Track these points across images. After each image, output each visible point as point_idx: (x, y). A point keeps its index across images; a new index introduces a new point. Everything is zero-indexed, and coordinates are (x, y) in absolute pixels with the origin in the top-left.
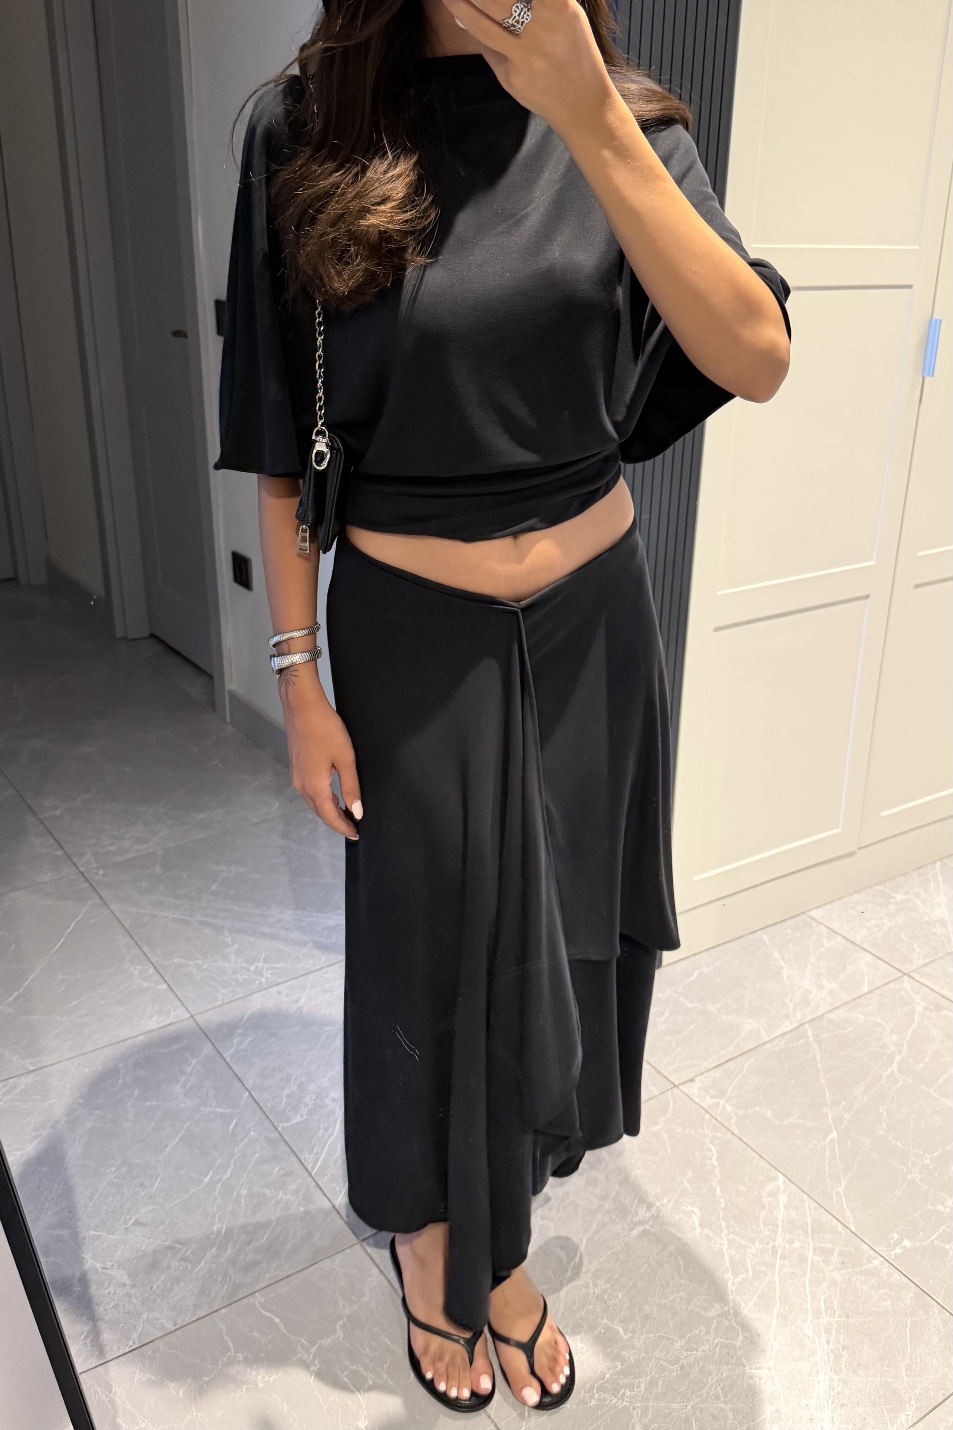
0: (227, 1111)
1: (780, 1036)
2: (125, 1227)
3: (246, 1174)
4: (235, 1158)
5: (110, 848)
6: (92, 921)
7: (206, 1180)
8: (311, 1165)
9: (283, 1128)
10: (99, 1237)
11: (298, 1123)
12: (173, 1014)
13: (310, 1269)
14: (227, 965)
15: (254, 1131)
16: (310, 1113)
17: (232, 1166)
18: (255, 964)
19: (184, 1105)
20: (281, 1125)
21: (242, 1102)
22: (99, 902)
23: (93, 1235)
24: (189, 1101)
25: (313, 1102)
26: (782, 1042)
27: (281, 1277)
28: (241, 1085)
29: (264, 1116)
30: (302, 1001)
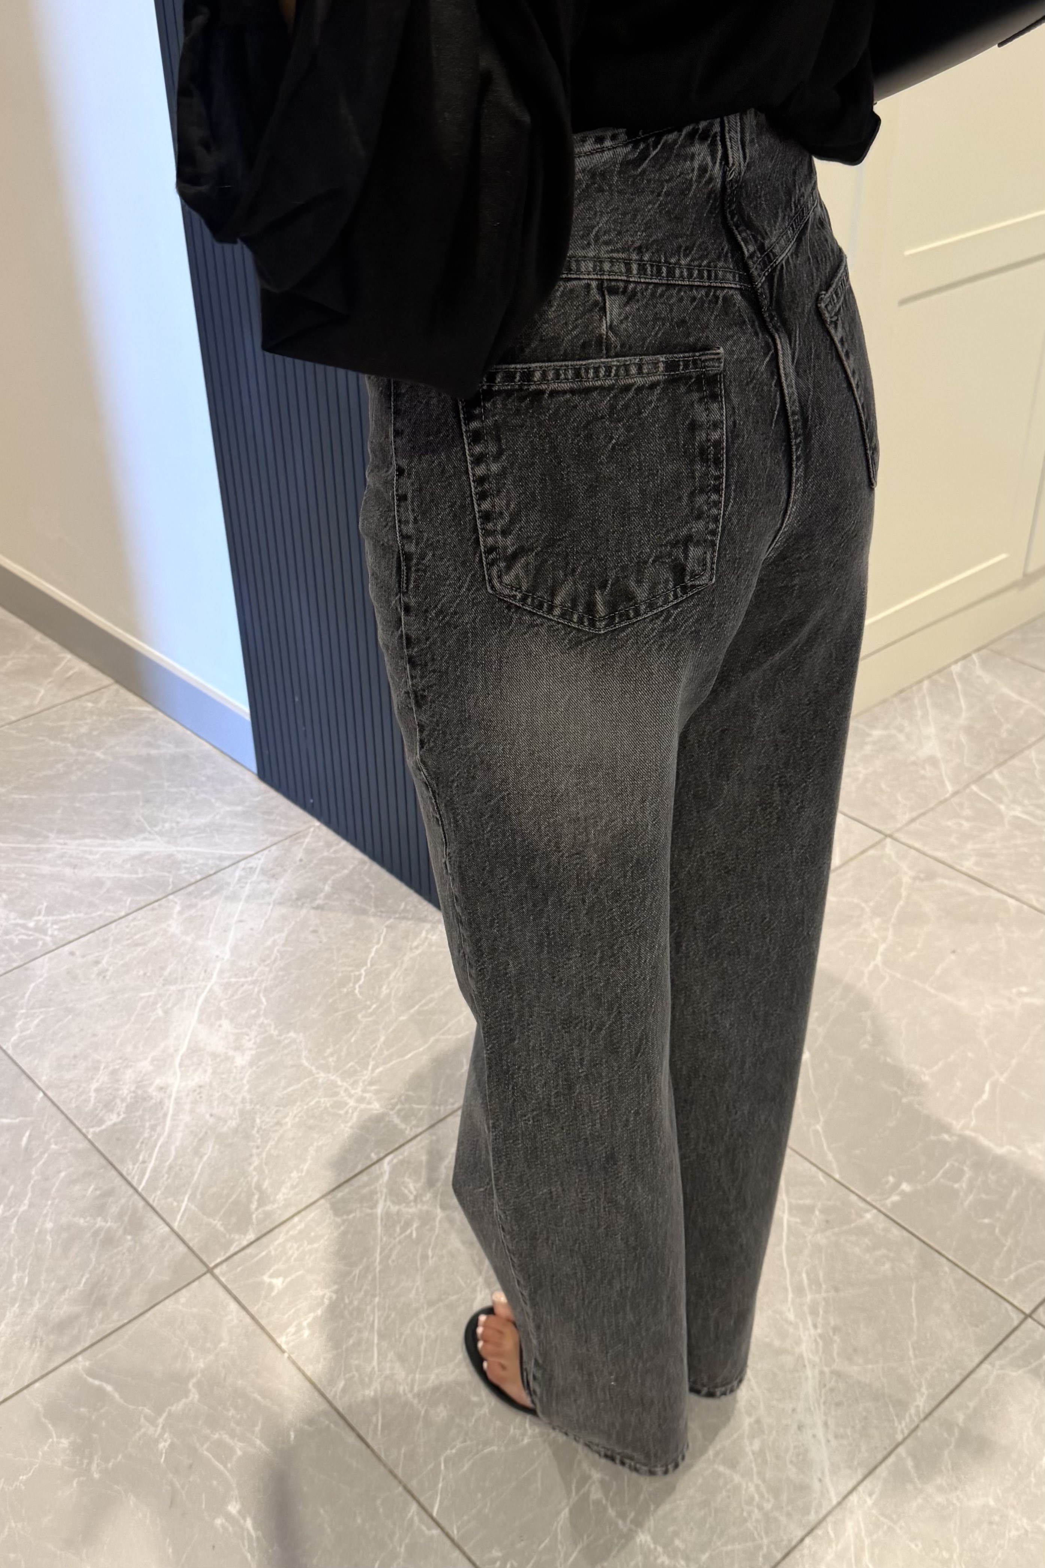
0: (16, 1121)
3: (49, 1202)
4: (31, 1182)
8: (136, 1177)
9: (94, 1134)
11: (115, 1124)
13: (148, 1315)
15: (55, 1144)
16: (130, 1109)
17: (29, 1195)
18: (36, 918)
20: (91, 1130)
21: (35, 1106)
25: (133, 1095)
27: (109, 1332)
28: (30, 1084)
29: (67, 1122)
30: (104, 962)
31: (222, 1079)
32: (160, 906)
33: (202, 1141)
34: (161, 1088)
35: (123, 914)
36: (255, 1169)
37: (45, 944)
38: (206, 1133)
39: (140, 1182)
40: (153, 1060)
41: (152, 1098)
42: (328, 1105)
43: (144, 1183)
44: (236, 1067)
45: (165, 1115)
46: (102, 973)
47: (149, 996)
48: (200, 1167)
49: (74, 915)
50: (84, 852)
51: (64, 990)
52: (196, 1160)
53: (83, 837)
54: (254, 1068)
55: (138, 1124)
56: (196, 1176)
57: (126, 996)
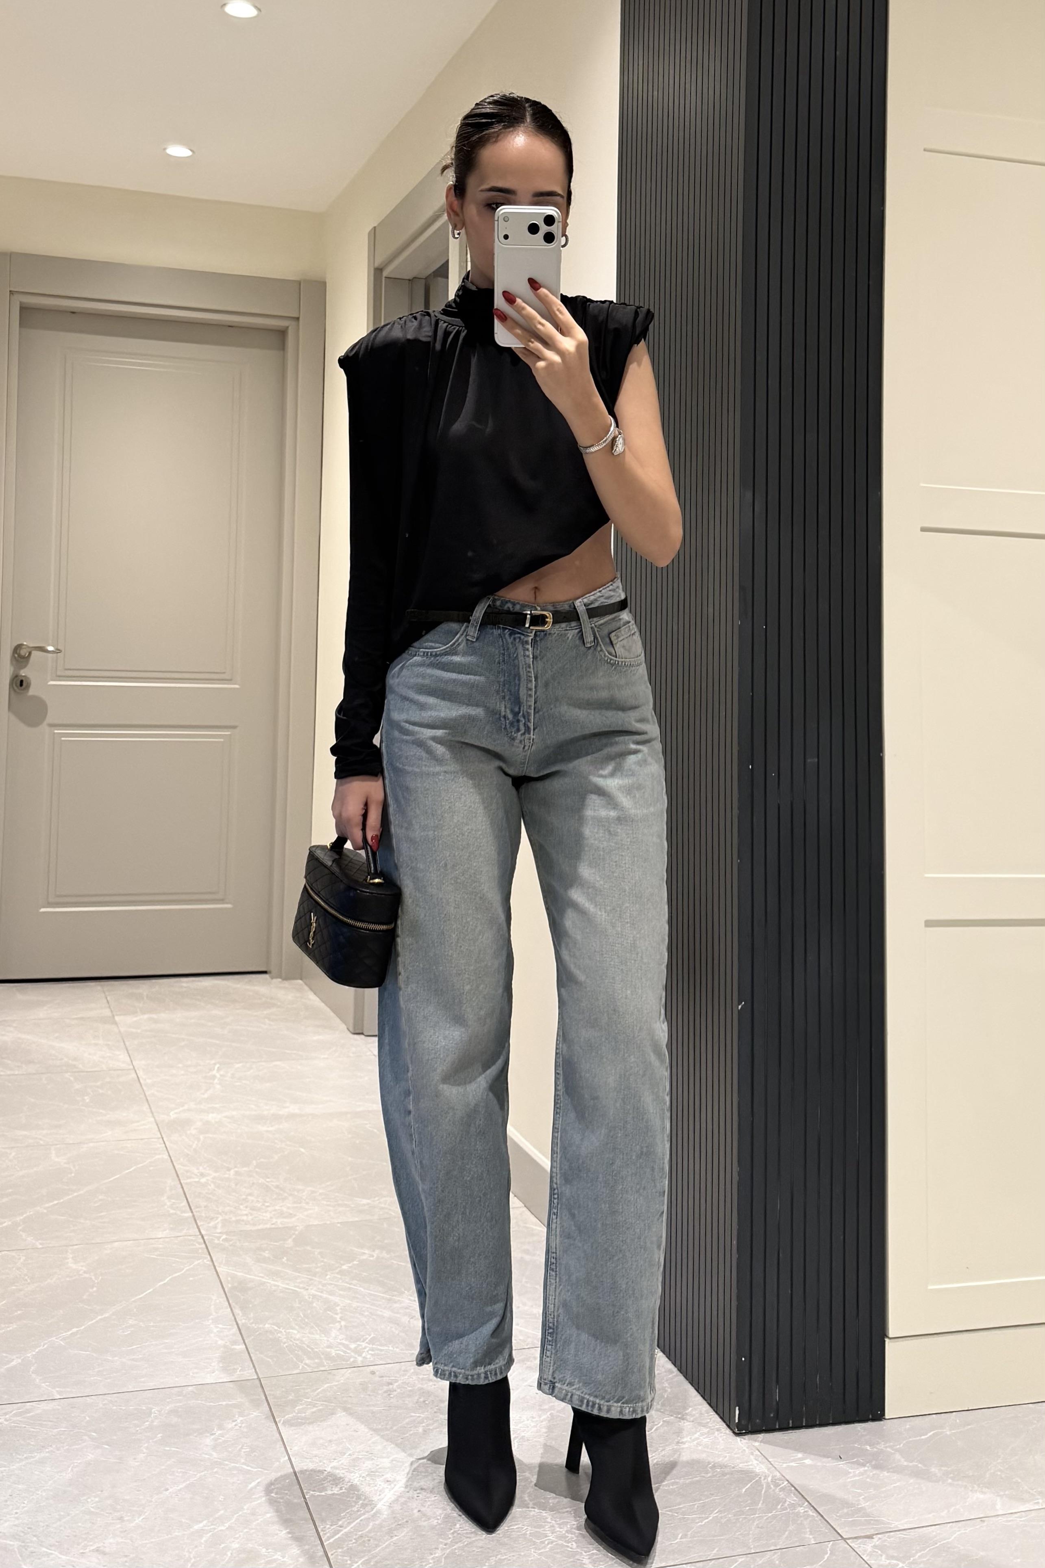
0: (256, 1470)
2: (81, 1551)
3: (246, 1530)
4: (240, 1513)
5: (245, 1218)
6: (191, 1279)
7: (196, 1527)
8: (328, 1535)
9: (312, 1496)
10: (48, 1555)
11: (333, 1494)
12: (238, 1373)
14: (325, 1338)
15: (276, 1494)
16: (353, 1488)
17: (233, 1520)
18: (358, 1343)
19: (207, 1456)
20: (311, 1493)
21: (276, 1464)
22: (207, 1262)
23: (44, 1552)
24: (215, 1455)
28: (283, 1449)
30: (396, 1384)
33: (401, 1526)
34: (388, 1481)
36: (433, 1558)
37: (355, 1361)
38: (407, 1522)
39: (329, 1538)
40: (392, 1461)
42: (528, 1533)
43: (331, 1540)
46: (389, 1393)
48: (387, 1543)
49: (391, 1348)
51: (351, 1395)
52: (385, 1538)
55: (354, 1499)
56: (379, 1549)
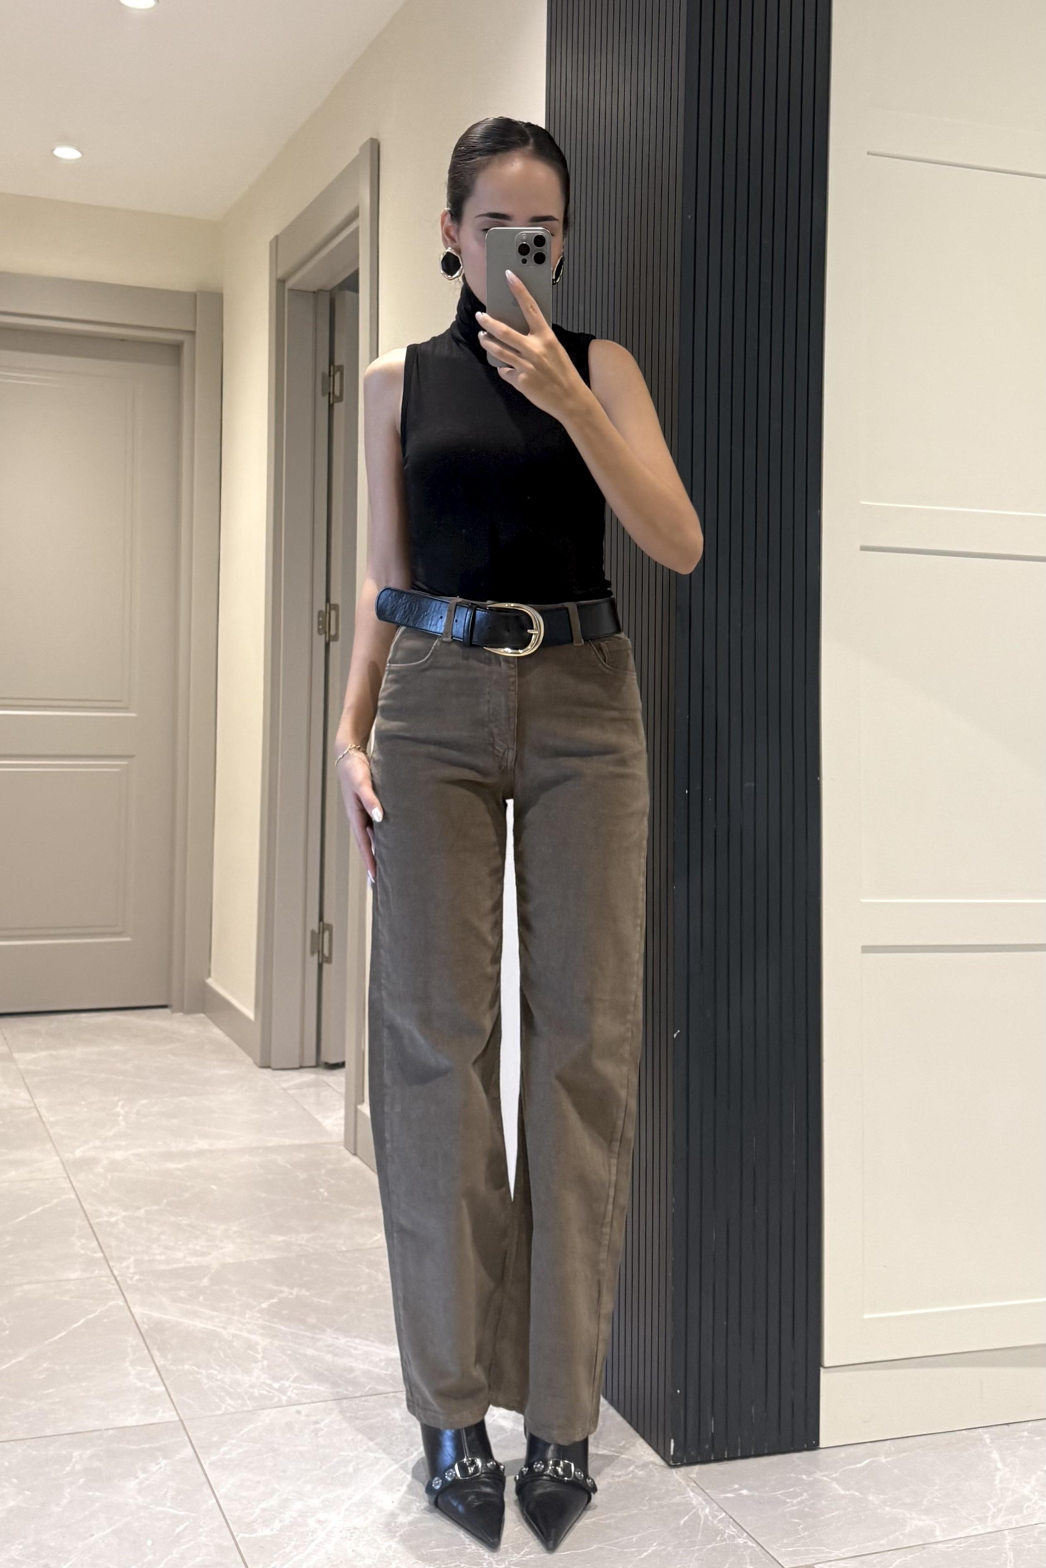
0: (181, 1513)
1: (961, 1538)
4: (170, 1557)
5: (158, 1257)
6: (106, 1320)
9: (242, 1538)
11: (264, 1536)
12: (160, 1415)
14: (247, 1379)
15: (205, 1537)
19: (131, 1501)
20: (242, 1535)
22: (121, 1302)
24: (140, 1499)
25: (292, 1519)
26: (961, 1545)
28: (210, 1491)
29: (225, 1524)
30: (323, 1423)
31: (378, 1527)
32: (394, 1397)
34: (320, 1521)
35: (358, 1395)
37: (280, 1400)
40: (324, 1500)
41: (307, 1526)
44: (396, 1522)
45: (313, 1541)
46: (316, 1432)
47: (349, 1456)
49: (316, 1387)
50: (348, 1346)
51: (277, 1435)
53: (355, 1337)
54: (412, 1528)
55: (286, 1541)
57: (327, 1451)
